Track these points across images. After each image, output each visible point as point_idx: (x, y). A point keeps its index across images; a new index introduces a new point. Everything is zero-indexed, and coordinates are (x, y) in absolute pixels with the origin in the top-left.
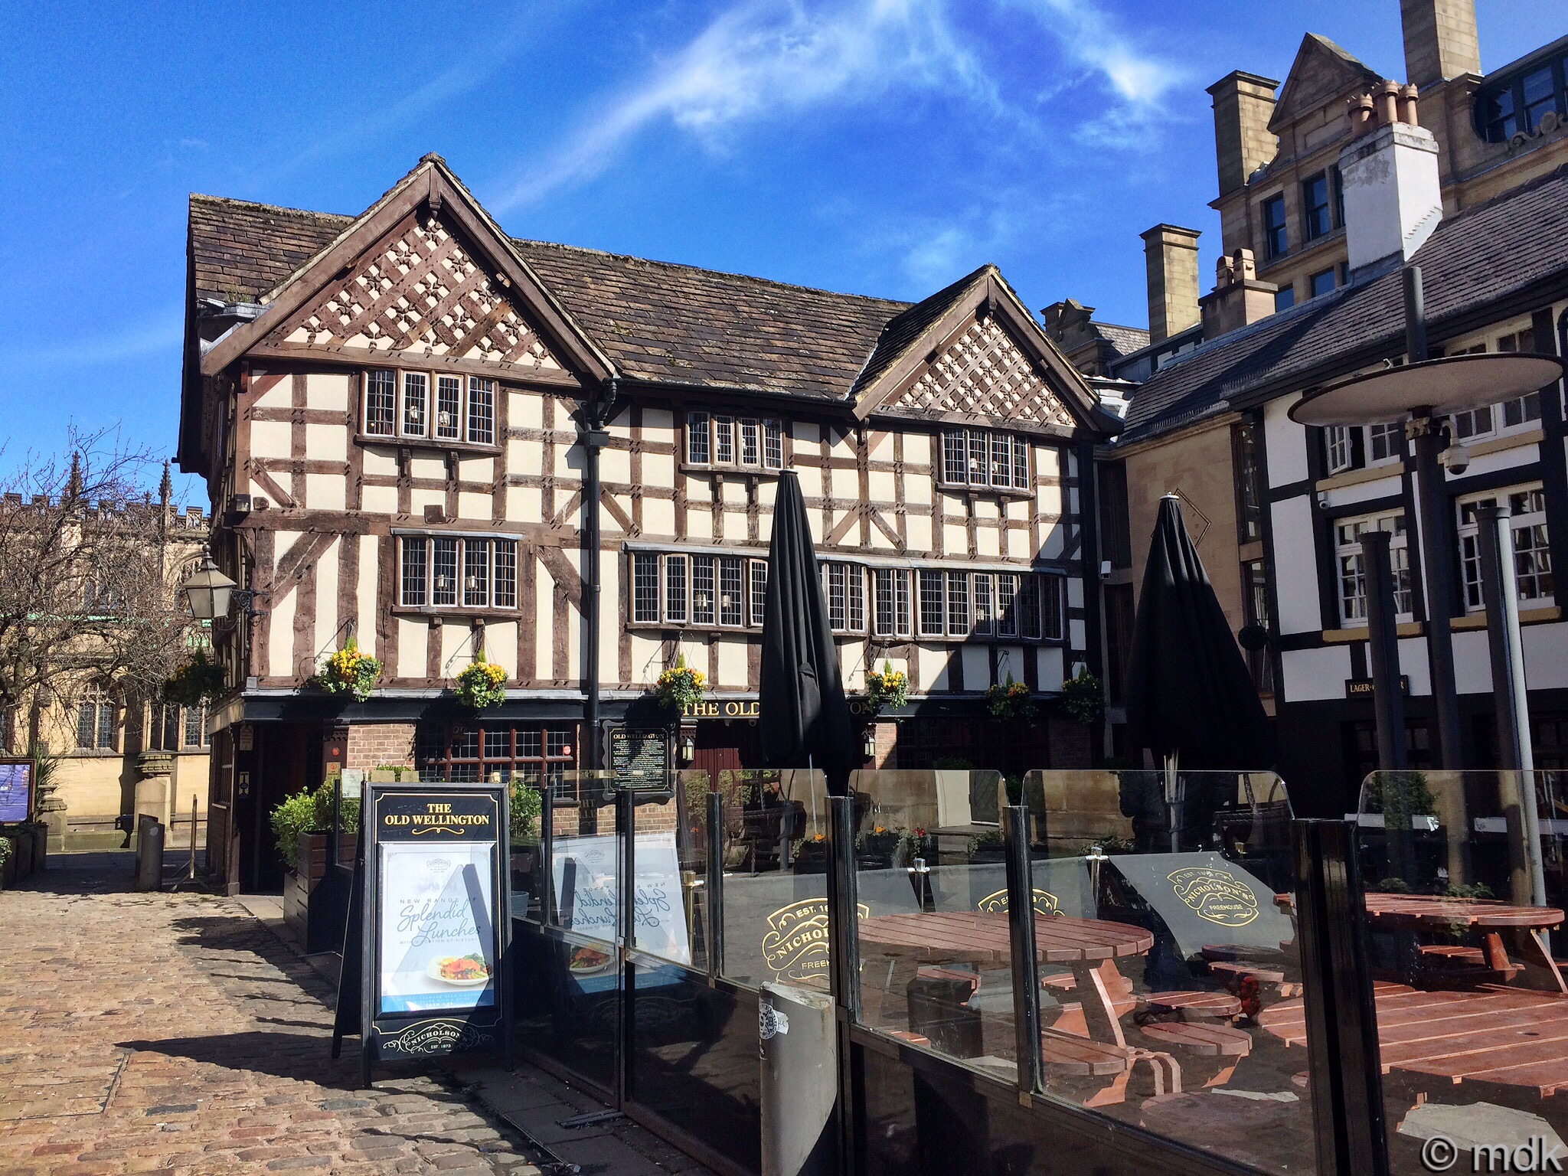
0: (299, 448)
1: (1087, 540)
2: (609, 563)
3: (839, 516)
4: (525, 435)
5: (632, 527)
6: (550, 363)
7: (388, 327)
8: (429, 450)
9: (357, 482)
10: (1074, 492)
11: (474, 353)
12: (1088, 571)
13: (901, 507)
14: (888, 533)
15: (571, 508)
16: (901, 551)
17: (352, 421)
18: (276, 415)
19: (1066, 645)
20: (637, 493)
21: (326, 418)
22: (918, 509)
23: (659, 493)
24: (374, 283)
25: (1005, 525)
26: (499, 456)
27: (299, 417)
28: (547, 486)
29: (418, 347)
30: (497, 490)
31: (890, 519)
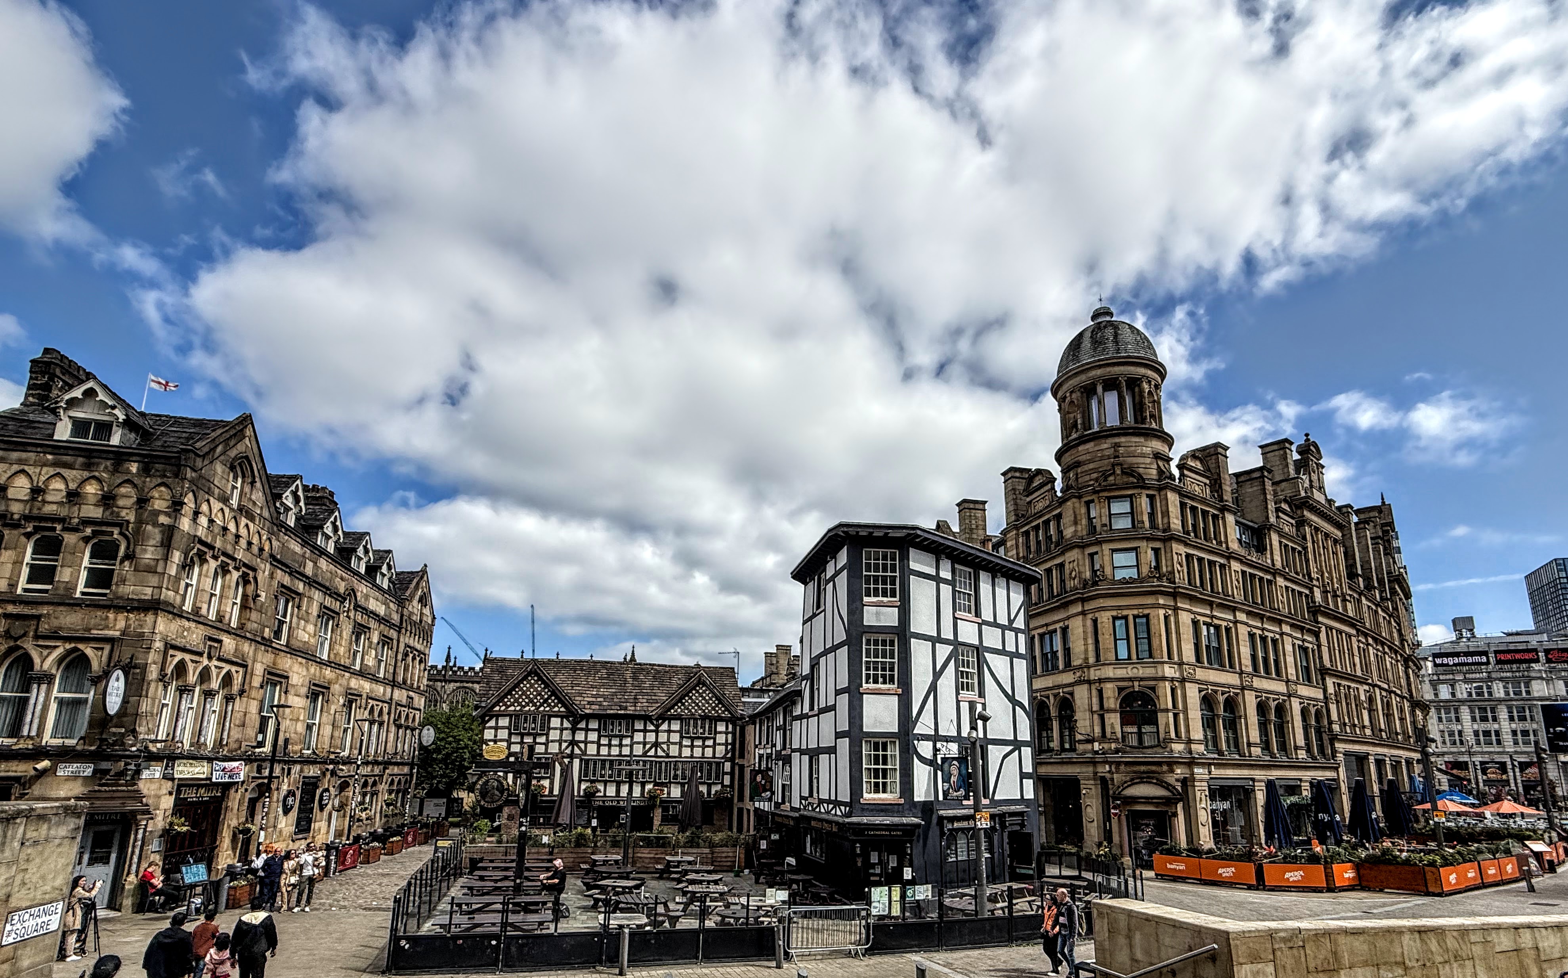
0: (496, 736)
1: (733, 750)
2: (576, 762)
3: (648, 746)
4: (555, 729)
5: (584, 753)
6: (563, 709)
7: (520, 704)
8: (529, 734)
9: (510, 743)
10: (730, 736)
11: (542, 709)
12: (732, 760)
13: (669, 742)
14: (664, 751)
15: (567, 748)
16: (668, 756)
17: (509, 728)
18: (491, 728)
19: (722, 783)
20: (586, 742)
21: (503, 728)
22: (675, 743)
23: (593, 742)
24: (517, 693)
25: (704, 747)
26: (547, 735)
27: (496, 728)
28: (560, 742)
29: (527, 708)
30: (546, 744)
31: (665, 747)
